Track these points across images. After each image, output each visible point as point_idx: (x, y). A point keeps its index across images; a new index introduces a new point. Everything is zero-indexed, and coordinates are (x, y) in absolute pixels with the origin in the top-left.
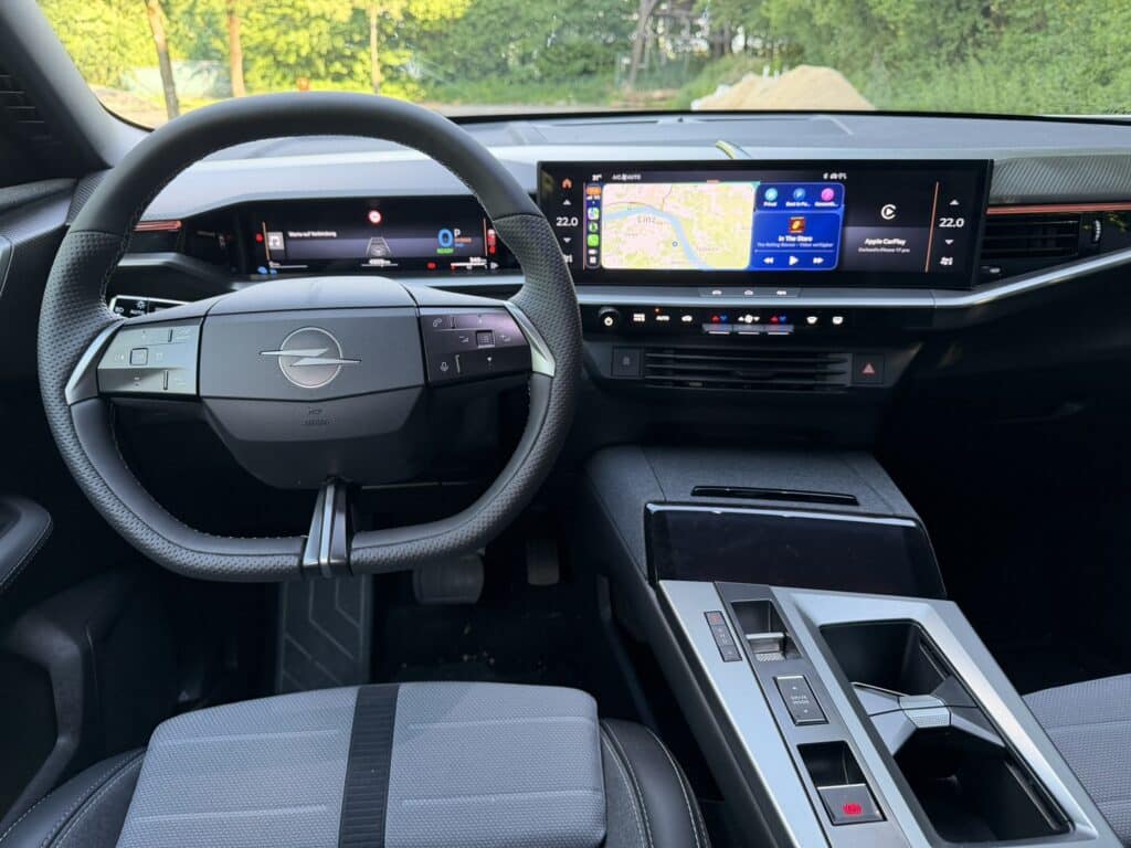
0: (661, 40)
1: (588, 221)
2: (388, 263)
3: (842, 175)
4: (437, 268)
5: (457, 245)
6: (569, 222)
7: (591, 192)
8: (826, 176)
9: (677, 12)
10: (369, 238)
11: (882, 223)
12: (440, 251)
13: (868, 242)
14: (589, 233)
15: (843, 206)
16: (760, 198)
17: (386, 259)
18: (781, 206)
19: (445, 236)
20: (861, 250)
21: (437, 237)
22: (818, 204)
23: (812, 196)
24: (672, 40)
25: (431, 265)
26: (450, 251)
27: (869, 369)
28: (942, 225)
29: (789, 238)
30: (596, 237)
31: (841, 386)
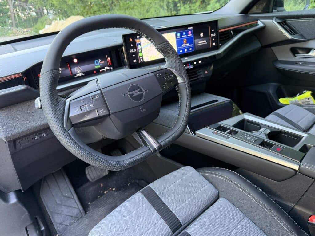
0: (20, 13)
1: (138, 49)
2: (82, 74)
3: (192, 28)
4: (96, 73)
5: (101, 64)
6: (133, 50)
7: (137, 41)
8: (189, 28)
9: (22, 4)
10: (75, 68)
11: (201, 38)
12: (96, 67)
13: (199, 42)
14: (139, 53)
15: (193, 35)
16: (177, 36)
17: (81, 73)
18: (181, 37)
19: (97, 62)
20: (198, 45)
21: (94, 63)
22: (188, 35)
23: (187, 34)
24: (23, 13)
25: (95, 72)
26: (99, 67)
27: (206, 72)
28: (212, 36)
29: (184, 45)
30: (141, 53)
31: (202, 78)
